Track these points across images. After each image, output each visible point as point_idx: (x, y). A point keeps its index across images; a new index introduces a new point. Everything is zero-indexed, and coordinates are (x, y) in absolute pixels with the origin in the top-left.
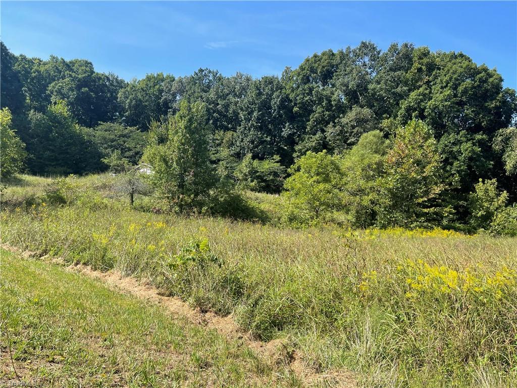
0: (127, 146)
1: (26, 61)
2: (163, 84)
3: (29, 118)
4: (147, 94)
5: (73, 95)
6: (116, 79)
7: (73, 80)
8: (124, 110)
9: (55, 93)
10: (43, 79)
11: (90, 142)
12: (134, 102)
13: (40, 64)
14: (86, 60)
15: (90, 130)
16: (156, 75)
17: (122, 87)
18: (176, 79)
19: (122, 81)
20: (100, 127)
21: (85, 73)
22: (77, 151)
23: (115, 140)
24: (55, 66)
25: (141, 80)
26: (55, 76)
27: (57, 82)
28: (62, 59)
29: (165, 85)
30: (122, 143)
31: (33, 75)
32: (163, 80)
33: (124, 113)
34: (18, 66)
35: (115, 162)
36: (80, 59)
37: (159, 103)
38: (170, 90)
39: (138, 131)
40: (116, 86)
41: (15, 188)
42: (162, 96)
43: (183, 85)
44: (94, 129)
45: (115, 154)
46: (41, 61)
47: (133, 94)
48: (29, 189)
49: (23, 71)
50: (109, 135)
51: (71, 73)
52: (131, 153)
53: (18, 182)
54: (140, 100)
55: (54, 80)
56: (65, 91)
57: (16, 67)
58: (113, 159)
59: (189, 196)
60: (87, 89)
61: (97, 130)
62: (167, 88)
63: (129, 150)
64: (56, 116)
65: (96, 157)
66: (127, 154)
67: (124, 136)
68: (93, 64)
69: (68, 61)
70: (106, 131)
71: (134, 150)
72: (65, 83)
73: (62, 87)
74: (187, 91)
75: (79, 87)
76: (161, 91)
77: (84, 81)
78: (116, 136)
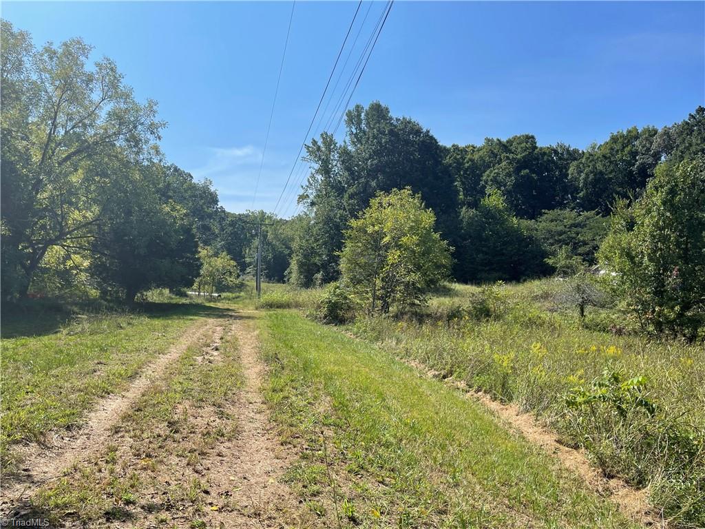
0: (581, 239)
1: (459, 151)
2: (637, 143)
3: (461, 217)
4: (611, 162)
5: (510, 181)
6: (568, 150)
7: (511, 163)
8: (577, 190)
9: (490, 183)
10: (477, 168)
11: (530, 237)
12: (591, 176)
13: (474, 151)
14: (527, 134)
15: (531, 223)
16: (625, 133)
17: (575, 159)
18: (660, 131)
19: (576, 151)
20: (544, 217)
21: (525, 150)
22: (515, 251)
23: (565, 233)
24: (490, 150)
25: (602, 144)
26: (490, 162)
27: (492, 169)
28: (498, 140)
29: (641, 144)
30: (574, 235)
31: (467, 165)
32: (637, 138)
33: (578, 193)
34: (450, 158)
35: (563, 262)
36: (518, 136)
37: (631, 172)
38: (648, 150)
39: (598, 217)
40: (567, 160)
41: (442, 299)
42: (637, 161)
43: (670, 139)
44: (537, 221)
45: (563, 252)
46: (474, 148)
47: (589, 166)
48: (456, 300)
49: (455, 163)
50: (556, 226)
51: (508, 155)
52: (587, 248)
53: (447, 292)
54: (601, 173)
55: (490, 167)
56: (501, 178)
57: (447, 160)
58: (560, 258)
59: (672, 308)
60: (527, 171)
61: (540, 222)
62: (643, 147)
63: (585, 243)
64: (490, 210)
65: (538, 257)
66: (581, 250)
67: (576, 226)
68: (536, 137)
69: (505, 141)
70: (552, 221)
71: (591, 244)
72: (502, 169)
73: (498, 174)
74: (678, 146)
75: (518, 170)
76: (634, 154)
77: (525, 161)
78: (565, 226)
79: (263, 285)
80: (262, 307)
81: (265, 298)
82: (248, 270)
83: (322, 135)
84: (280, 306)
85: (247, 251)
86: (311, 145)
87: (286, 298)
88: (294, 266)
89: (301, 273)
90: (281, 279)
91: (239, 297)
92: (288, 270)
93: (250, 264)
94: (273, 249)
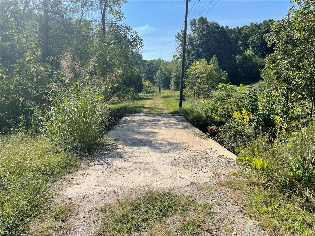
3: (236, 59)
5: (259, 42)
7: (260, 34)
9: (251, 43)
13: (246, 28)
24: (252, 28)
26: (252, 34)
55: (251, 36)
56: (256, 41)
72: (256, 37)
79: (162, 91)
80: (162, 98)
81: (162, 95)
82: (155, 85)
83: (181, 30)
84: (167, 97)
85: (155, 77)
86: (177, 35)
87: (169, 94)
88: (172, 83)
89: (175, 85)
90: (168, 88)
91: (154, 95)
92: (171, 84)
93: (156, 82)
94: (165, 76)
